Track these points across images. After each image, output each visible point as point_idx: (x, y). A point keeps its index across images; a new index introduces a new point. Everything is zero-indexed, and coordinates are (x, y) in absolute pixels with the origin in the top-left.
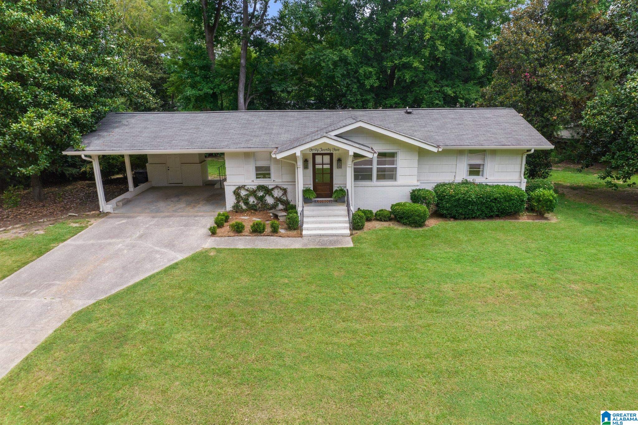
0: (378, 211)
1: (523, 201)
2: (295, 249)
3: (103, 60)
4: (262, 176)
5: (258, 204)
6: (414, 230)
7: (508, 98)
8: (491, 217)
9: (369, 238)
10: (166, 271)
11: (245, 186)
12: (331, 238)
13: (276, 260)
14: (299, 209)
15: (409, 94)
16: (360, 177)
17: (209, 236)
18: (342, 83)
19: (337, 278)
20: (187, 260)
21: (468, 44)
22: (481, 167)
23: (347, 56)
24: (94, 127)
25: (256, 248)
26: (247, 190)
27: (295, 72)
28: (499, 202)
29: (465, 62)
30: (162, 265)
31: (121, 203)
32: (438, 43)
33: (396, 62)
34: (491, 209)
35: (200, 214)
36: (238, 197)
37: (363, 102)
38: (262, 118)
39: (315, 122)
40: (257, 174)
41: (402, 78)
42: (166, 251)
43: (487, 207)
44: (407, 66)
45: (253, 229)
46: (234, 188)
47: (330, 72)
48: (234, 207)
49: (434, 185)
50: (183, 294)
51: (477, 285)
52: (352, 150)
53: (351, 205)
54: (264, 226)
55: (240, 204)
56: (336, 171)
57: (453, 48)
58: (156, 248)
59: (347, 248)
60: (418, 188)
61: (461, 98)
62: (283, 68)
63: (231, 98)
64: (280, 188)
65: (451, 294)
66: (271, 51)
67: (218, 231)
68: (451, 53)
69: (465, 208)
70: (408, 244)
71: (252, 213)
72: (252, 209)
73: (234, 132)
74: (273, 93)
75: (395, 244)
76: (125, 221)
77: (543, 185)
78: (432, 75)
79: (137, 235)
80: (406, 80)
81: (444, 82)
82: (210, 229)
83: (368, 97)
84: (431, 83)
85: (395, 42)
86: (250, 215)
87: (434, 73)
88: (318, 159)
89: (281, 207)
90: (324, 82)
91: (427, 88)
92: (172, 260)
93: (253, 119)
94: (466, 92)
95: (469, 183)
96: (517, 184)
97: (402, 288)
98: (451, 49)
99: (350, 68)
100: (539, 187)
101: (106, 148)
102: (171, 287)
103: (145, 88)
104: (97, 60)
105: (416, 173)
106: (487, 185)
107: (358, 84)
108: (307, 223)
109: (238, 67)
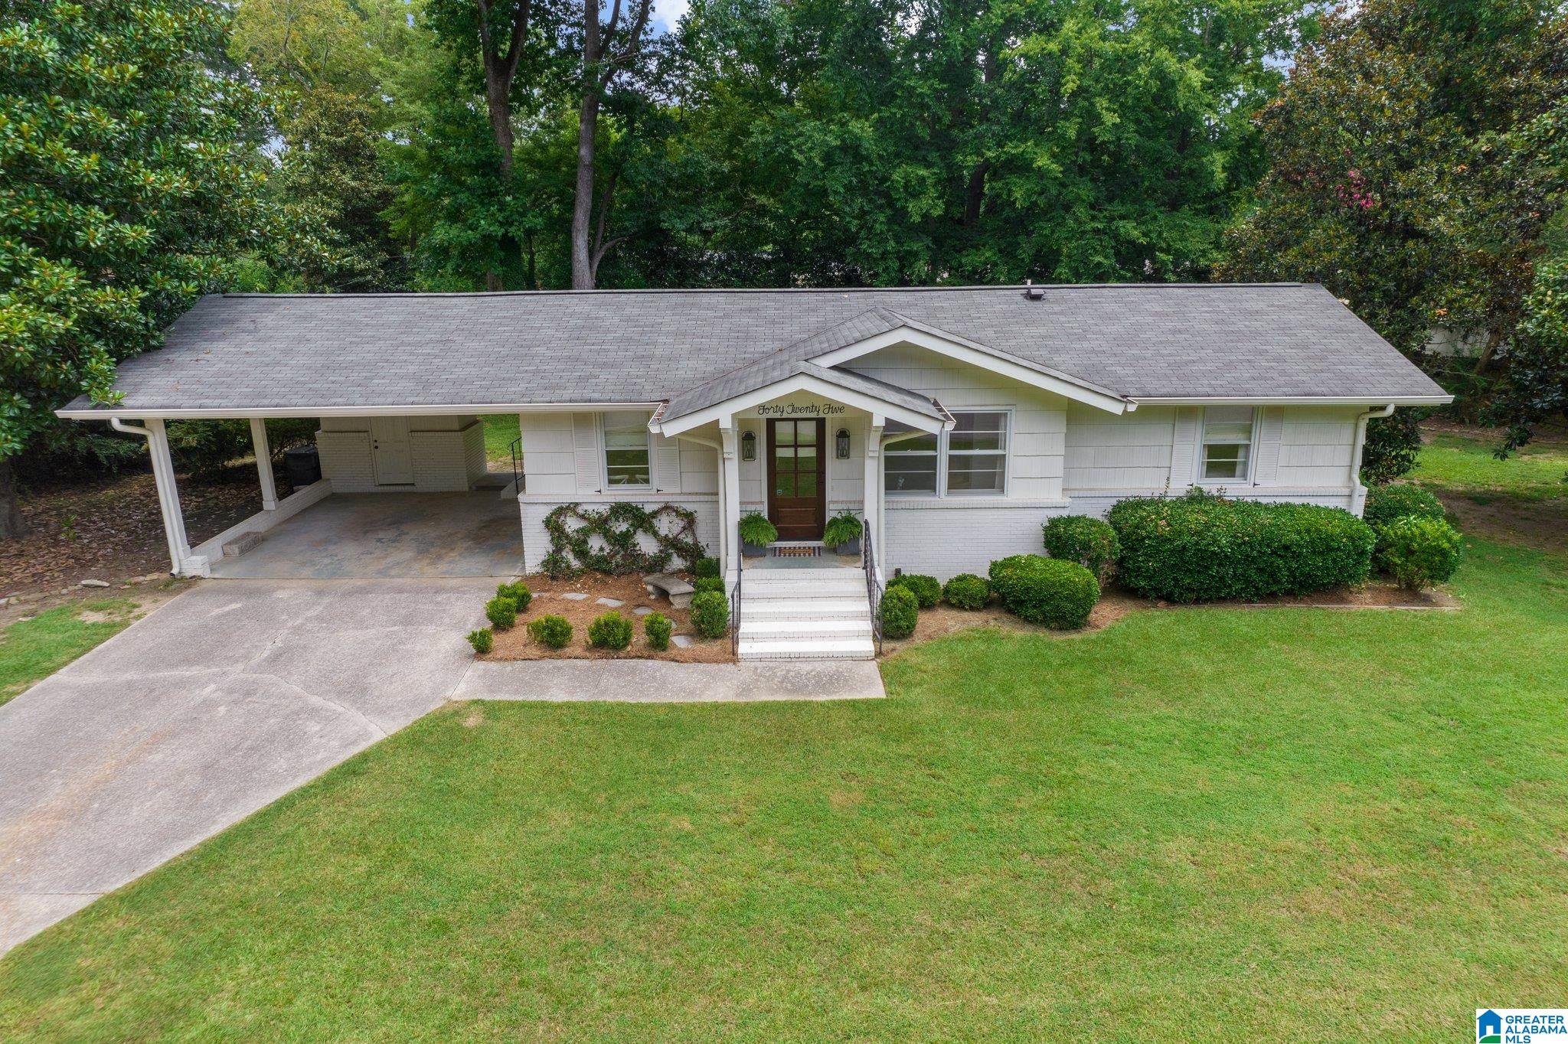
0: (951, 581)
1: (1363, 553)
2: (716, 706)
3: (177, 149)
4: (627, 477)
5: (614, 555)
6: (1059, 638)
7: (1307, 257)
8: (1271, 597)
9: (930, 667)
10: (328, 784)
11: (577, 504)
12: (819, 667)
13: (657, 747)
14: (729, 578)
15: (1021, 238)
16: (901, 481)
17: (470, 656)
18: (847, 209)
19: (840, 815)
20: (395, 742)
21: (1185, 107)
22: (1241, 453)
23: (859, 139)
24: (153, 337)
25: (601, 699)
26: (583, 517)
27: (722, 181)
28: (1297, 556)
29: (1171, 155)
30: (322, 762)
31: (236, 549)
32: (1102, 103)
33: (990, 154)
34: (1272, 575)
35: (453, 582)
36: (559, 537)
37: (901, 259)
38: (628, 311)
39: (774, 322)
40: (611, 472)
41: (1005, 197)
42: (340, 709)
43: (1261, 570)
44: (1020, 166)
45: (597, 637)
46: (545, 512)
47: (816, 178)
48: (545, 564)
49: (1108, 504)
50: (369, 874)
51: (1268, 842)
52: (880, 414)
53: (876, 563)
54: (628, 629)
55: (564, 554)
56: (832, 466)
57: (1143, 116)
58: (315, 700)
59: (867, 702)
60: (1065, 513)
61: (1162, 250)
62: (690, 170)
63: (557, 246)
64: (677, 512)
65: (1192, 877)
66: (660, 125)
67: (497, 640)
68: (1136, 131)
69: (1199, 572)
70: (1045, 689)
71: (596, 580)
72: (598, 570)
73: (549, 353)
74: (666, 236)
75: (1006, 689)
76: (239, 605)
77: (1414, 502)
78: (1085, 190)
79: (266, 654)
80: (1014, 203)
81: (1118, 208)
82: (472, 638)
83: (915, 247)
84: (1081, 211)
85: (987, 101)
86: (590, 588)
87: (1089, 184)
88: (784, 431)
89: (677, 563)
90: (800, 207)
91: (1071, 222)
92: (354, 743)
93: (602, 314)
94: (1175, 234)
95: (1207, 499)
96: (1339, 499)
97: (1039, 853)
98: (1138, 122)
99: (866, 169)
100: (1407, 511)
101: (182, 400)
102: (338, 844)
103: (311, 225)
104: (159, 149)
105: (1061, 473)
106: (1257, 504)
107: (889, 212)
108: (752, 618)
109: (573, 167)
